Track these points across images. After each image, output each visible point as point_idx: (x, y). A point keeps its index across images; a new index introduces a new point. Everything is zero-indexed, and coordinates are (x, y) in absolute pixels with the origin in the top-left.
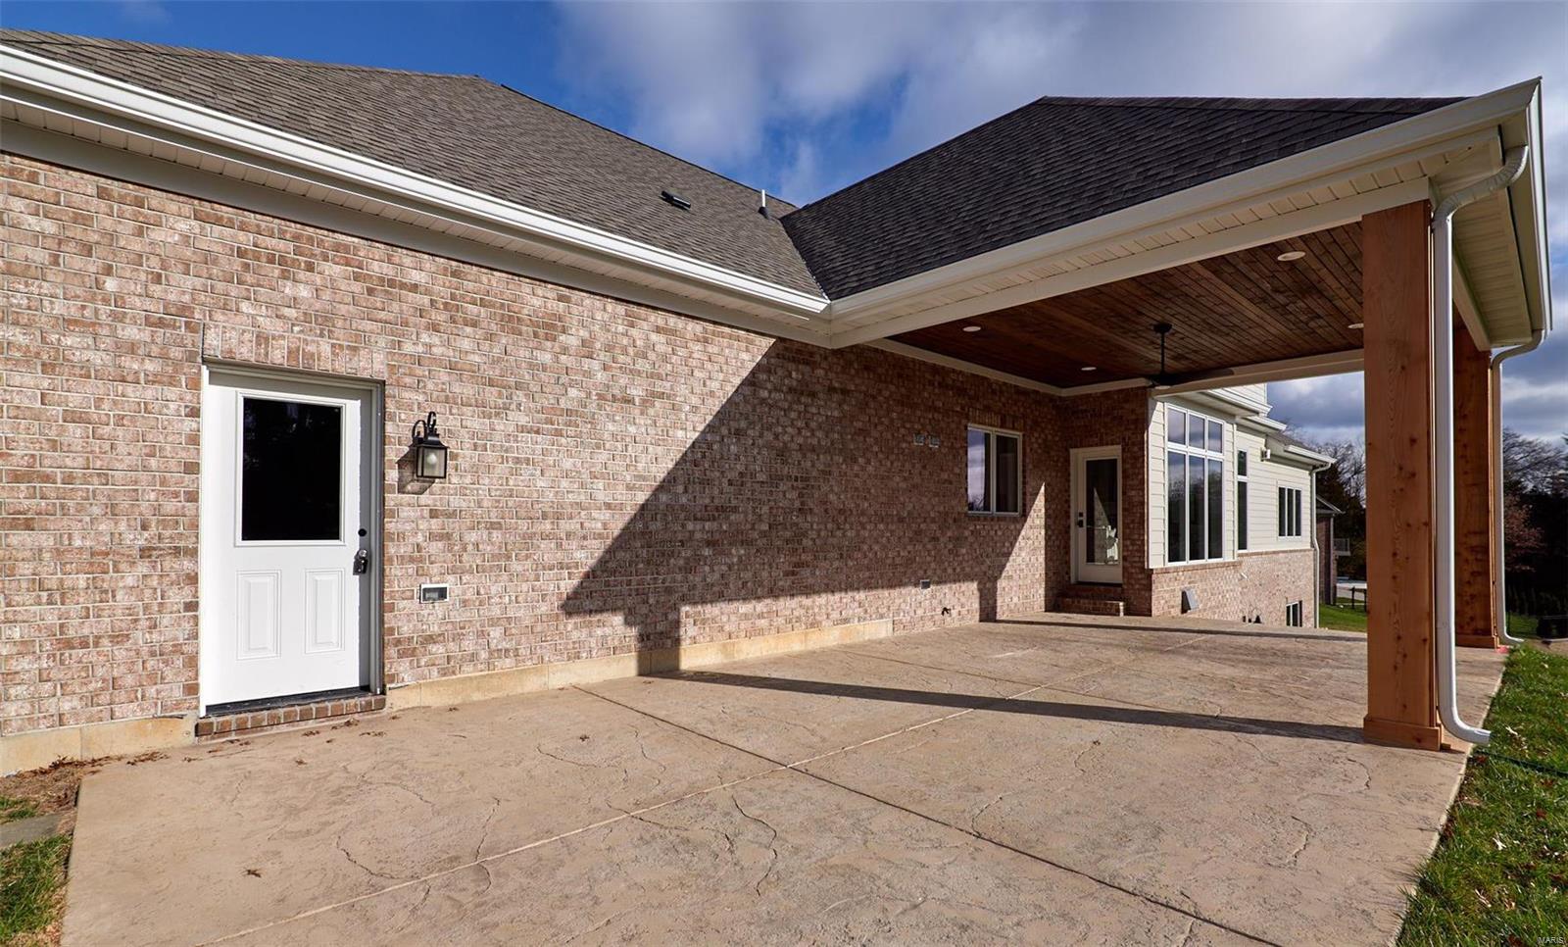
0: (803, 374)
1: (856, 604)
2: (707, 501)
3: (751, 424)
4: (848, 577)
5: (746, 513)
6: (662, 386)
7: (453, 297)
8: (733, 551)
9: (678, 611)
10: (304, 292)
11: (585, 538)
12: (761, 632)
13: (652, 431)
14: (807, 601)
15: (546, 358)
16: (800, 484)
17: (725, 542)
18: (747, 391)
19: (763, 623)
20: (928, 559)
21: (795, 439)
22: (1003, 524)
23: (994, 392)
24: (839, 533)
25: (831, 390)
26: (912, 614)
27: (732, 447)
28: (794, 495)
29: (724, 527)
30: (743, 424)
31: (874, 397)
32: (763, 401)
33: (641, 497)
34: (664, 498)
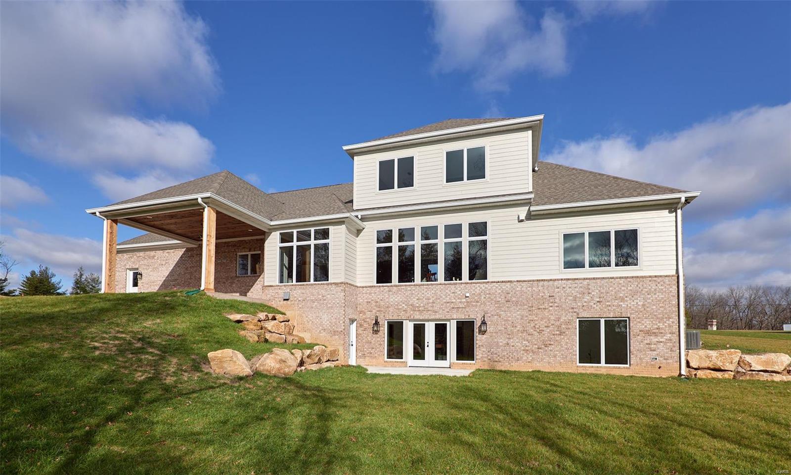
3: (181, 264)
10: (133, 260)
23: (247, 243)
33: (164, 279)
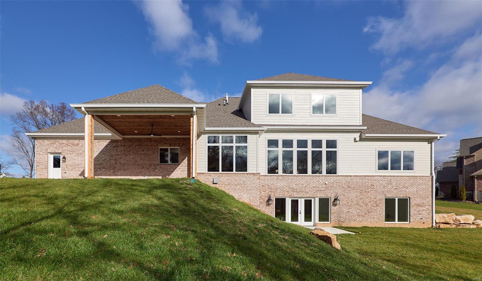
5: (105, 164)
10: (55, 146)
11: (82, 167)
15: (77, 148)
18: (105, 148)
20: (146, 172)
30: (105, 152)
31: (132, 145)
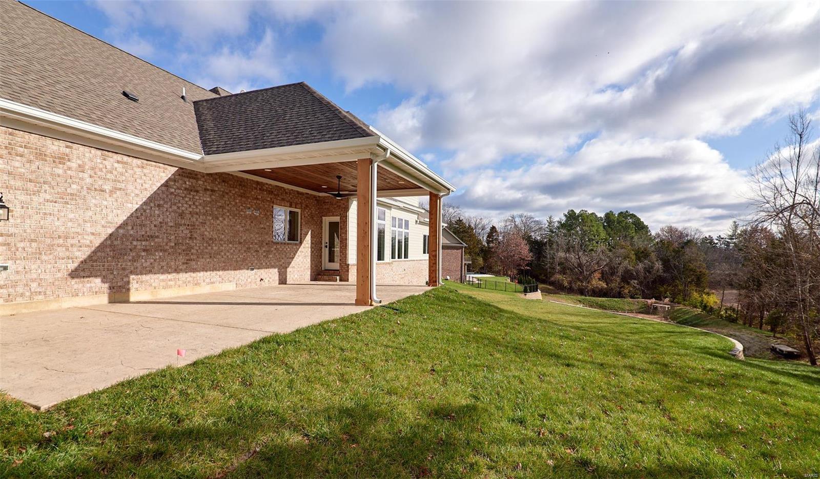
0: (192, 183)
1: (218, 276)
2: (143, 233)
3: (166, 202)
4: (214, 265)
5: (163, 239)
6: (119, 185)
7: (10, 144)
8: (157, 254)
9: (129, 277)
11: (80, 247)
12: (171, 287)
13: (115, 204)
14: (192, 274)
15: (60, 171)
16: (190, 227)
17: (152, 250)
18: (164, 189)
19: (172, 283)
20: (253, 259)
21: (188, 209)
22: (290, 246)
23: (286, 193)
24: (210, 248)
25: (206, 190)
26: (246, 281)
27: (156, 211)
28: (188, 232)
29: (152, 244)
30: (162, 202)
31: (227, 193)
32: (172, 193)
33: (110, 231)
34: (121, 231)
